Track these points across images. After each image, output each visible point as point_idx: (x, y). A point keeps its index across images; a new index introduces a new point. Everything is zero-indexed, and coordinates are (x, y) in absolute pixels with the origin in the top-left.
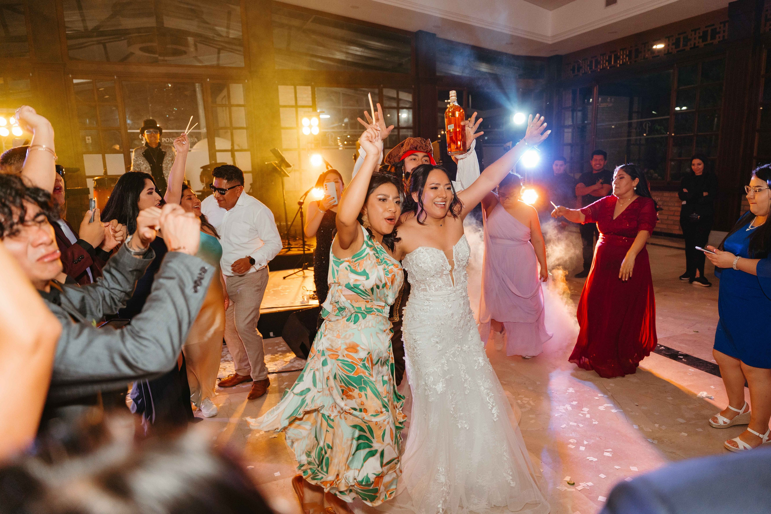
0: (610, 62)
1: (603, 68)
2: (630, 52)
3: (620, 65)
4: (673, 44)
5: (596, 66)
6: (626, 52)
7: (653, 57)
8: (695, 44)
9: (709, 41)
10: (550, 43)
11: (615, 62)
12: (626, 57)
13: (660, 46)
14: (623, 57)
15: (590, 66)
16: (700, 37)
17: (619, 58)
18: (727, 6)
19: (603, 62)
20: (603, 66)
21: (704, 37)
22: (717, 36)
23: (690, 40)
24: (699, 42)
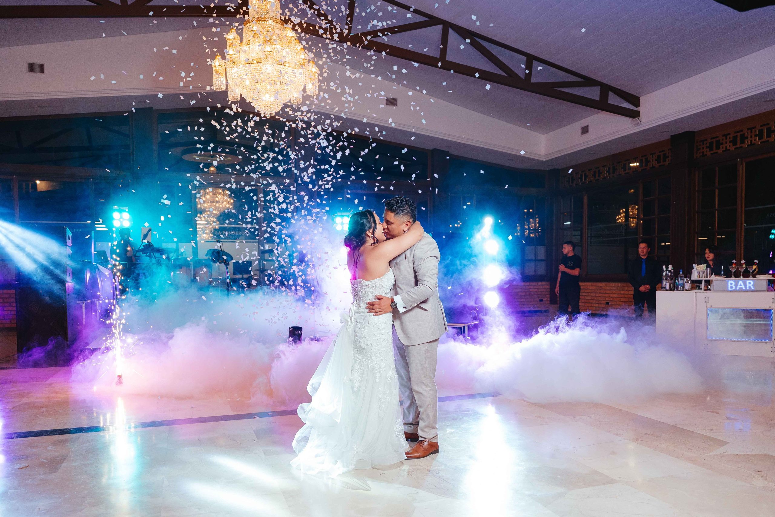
0: (595, 177)
1: (591, 181)
2: (609, 168)
3: (602, 179)
5: (585, 179)
6: (606, 169)
7: (625, 174)
9: (662, 163)
10: (544, 160)
11: (599, 176)
12: (606, 172)
13: (635, 165)
14: (604, 172)
15: (581, 178)
16: (656, 160)
17: (602, 173)
18: (669, 137)
19: (590, 176)
20: (590, 179)
21: (658, 160)
22: (667, 159)
23: (649, 162)
24: (655, 163)
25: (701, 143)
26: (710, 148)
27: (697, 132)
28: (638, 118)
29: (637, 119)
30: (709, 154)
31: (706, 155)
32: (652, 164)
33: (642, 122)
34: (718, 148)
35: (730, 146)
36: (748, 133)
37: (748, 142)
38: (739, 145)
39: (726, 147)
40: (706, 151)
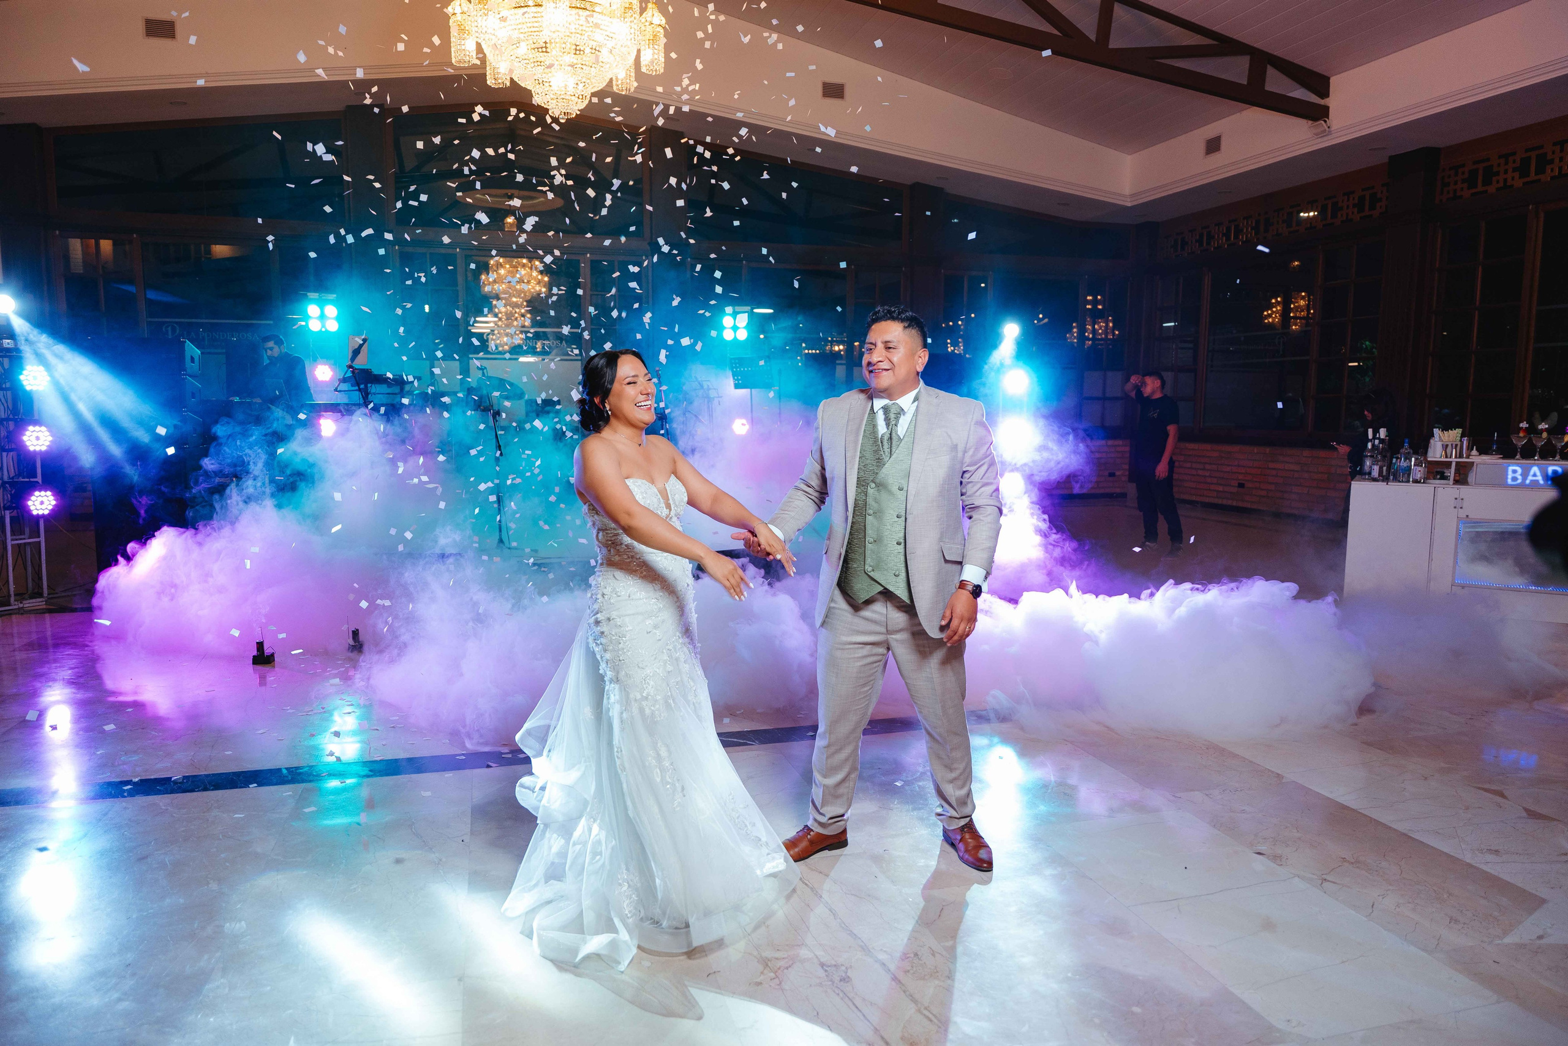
0: (1228, 239)
3: (1243, 242)
5: (1208, 243)
6: (1252, 222)
7: (1289, 233)
9: (1367, 212)
10: (1129, 205)
11: (1236, 237)
12: (1252, 229)
14: (1247, 229)
15: (1200, 241)
16: (1354, 206)
18: (1386, 160)
19: (1218, 236)
20: (1218, 242)
21: (1360, 206)
22: (1378, 205)
23: (1341, 209)
24: (1353, 213)
25: (1453, 173)
26: (1471, 180)
27: (1445, 148)
28: (1325, 121)
29: (1323, 122)
30: (1466, 194)
31: (1460, 197)
32: (1347, 214)
33: (1331, 129)
34: (1487, 181)
35: (1513, 179)
36: (1553, 153)
37: (1552, 170)
38: (1533, 176)
39: (1505, 180)
40: (1462, 189)
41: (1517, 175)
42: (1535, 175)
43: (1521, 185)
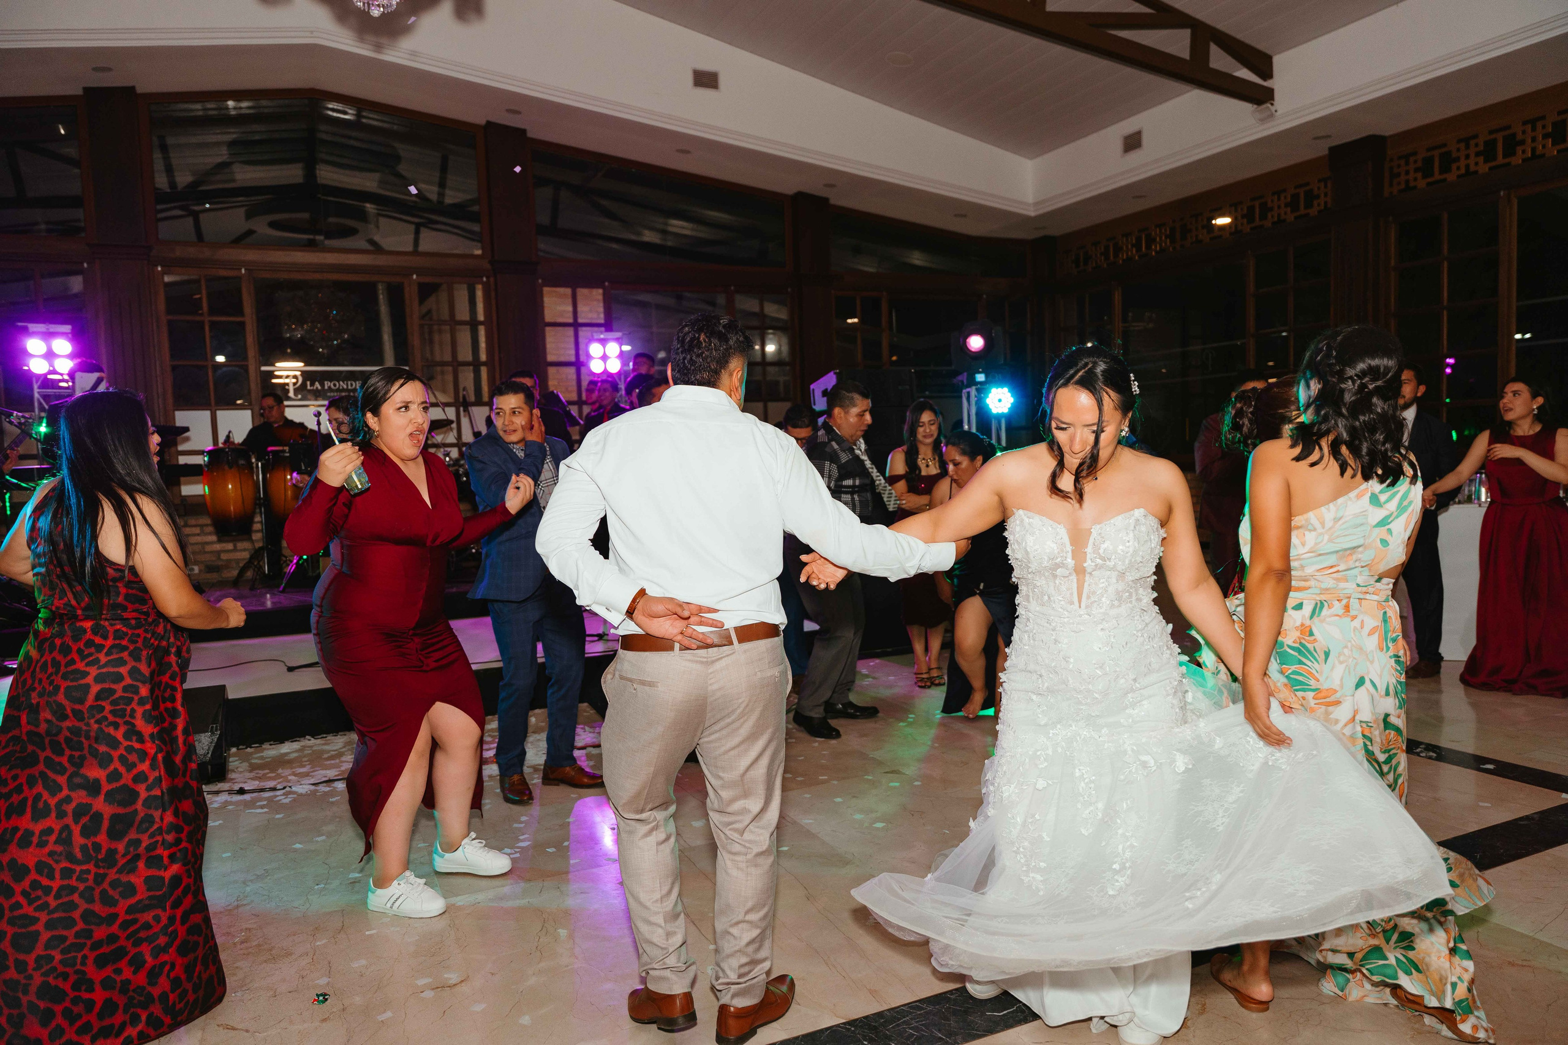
0: (1139, 249)
1: (1129, 259)
2: (1173, 230)
3: (1156, 252)
4: (1243, 217)
5: (1116, 256)
6: (1166, 230)
8: (1279, 215)
9: (1302, 211)
10: (1033, 214)
11: (1148, 247)
12: (1166, 238)
13: (1223, 221)
14: (1161, 238)
15: (1106, 254)
16: (1286, 205)
17: (1154, 240)
18: (1326, 152)
19: (1127, 247)
20: (1127, 255)
21: (1294, 204)
22: (1315, 203)
23: (1271, 209)
24: (1286, 213)
25: (1402, 162)
26: (1426, 168)
27: (1391, 136)
28: (1272, 104)
29: (1269, 105)
30: (1422, 184)
31: (1415, 187)
33: (1278, 114)
34: (1445, 169)
35: (1477, 164)
36: (1524, 132)
37: (1524, 152)
38: (1500, 160)
39: (1467, 166)
40: (1416, 179)
41: (1481, 159)
42: (1503, 158)
43: (1487, 170)
